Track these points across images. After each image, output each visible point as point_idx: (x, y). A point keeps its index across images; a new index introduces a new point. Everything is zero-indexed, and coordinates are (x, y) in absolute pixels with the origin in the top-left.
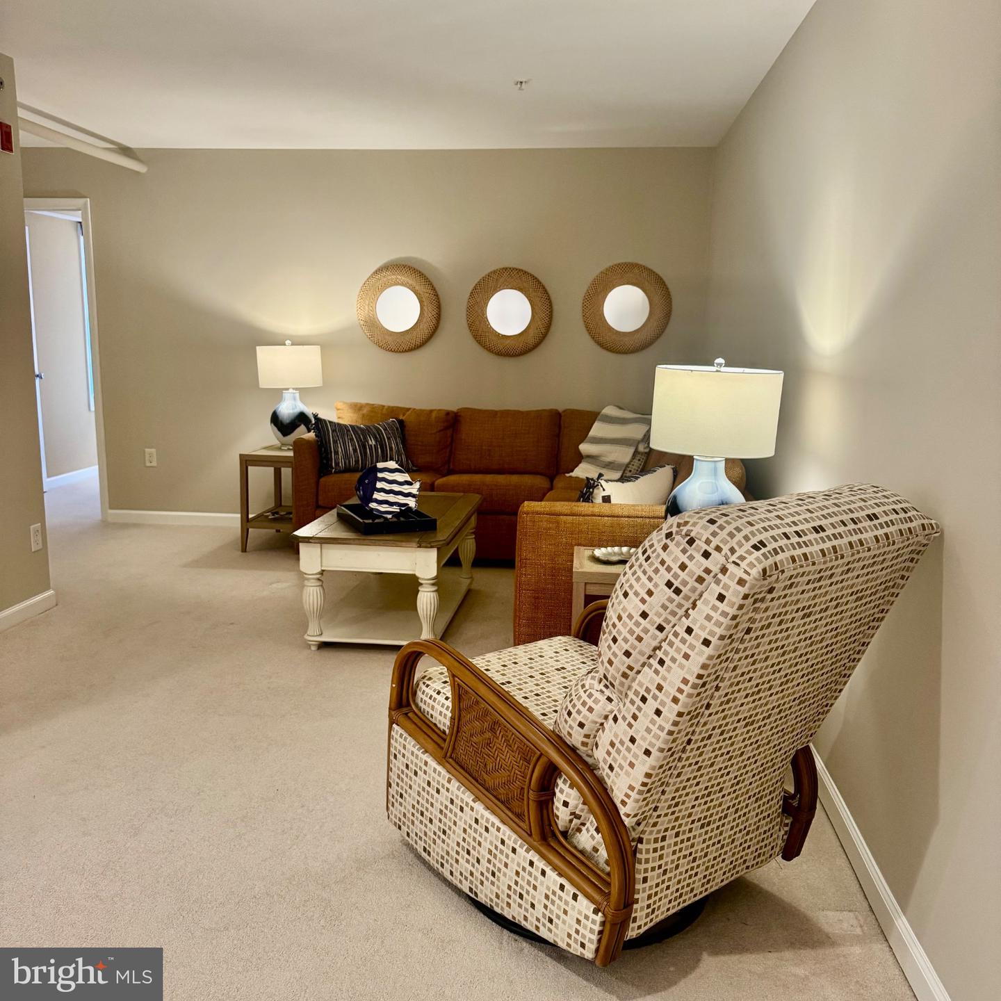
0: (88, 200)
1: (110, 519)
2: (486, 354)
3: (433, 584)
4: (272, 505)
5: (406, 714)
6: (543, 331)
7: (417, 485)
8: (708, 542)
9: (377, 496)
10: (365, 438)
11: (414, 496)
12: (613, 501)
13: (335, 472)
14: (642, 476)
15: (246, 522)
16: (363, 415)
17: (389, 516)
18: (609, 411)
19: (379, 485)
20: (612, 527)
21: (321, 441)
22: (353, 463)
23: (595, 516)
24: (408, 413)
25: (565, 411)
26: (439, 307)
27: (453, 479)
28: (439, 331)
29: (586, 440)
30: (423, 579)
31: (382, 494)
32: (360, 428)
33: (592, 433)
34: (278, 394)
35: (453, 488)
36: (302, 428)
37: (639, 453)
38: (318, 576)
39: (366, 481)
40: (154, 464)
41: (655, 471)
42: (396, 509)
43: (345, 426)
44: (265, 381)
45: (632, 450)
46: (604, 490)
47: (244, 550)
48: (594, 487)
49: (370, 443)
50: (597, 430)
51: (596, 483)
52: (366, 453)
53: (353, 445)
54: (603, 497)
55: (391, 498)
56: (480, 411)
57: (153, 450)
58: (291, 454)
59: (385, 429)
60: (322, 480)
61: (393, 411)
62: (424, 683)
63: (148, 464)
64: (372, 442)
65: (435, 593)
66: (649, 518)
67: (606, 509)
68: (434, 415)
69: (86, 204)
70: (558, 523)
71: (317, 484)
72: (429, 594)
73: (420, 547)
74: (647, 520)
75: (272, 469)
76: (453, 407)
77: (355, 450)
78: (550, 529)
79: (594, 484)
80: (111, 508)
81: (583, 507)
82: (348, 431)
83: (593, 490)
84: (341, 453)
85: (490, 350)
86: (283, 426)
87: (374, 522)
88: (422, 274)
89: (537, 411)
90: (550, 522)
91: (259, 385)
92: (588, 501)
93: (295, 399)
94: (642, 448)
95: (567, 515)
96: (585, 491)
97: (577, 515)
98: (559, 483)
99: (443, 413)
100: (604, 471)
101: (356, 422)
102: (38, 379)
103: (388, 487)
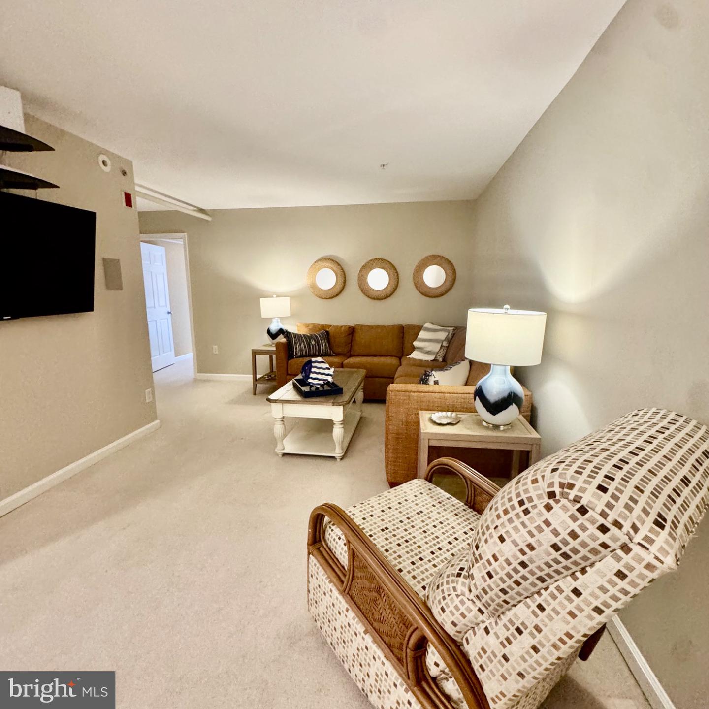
0: (186, 234)
1: (198, 378)
2: (366, 298)
3: (341, 424)
4: (268, 371)
5: (318, 549)
6: (395, 287)
7: (332, 370)
8: (604, 515)
9: (312, 375)
10: (310, 340)
11: (331, 375)
12: (441, 383)
13: (296, 358)
14: (453, 366)
15: (255, 380)
16: (309, 329)
17: (318, 386)
18: (427, 325)
19: (313, 370)
21: (289, 343)
23: (430, 393)
24: (330, 328)
25: (406, 325)
26: (345, 278)
27: (351, 360)
28: (345, 289)
29: (416, 340)
30: (336, 421)
31: (315, 374)
32: (307, 336)
33: (419, 336)
34: (270, 320)
35: (352, 366)
36: (281, 336)
37: (443, 346)
38: (281, 419)
39: (307, 368)
40: (217, 353)
41: (460, 363)
42: (322, 382)
43: (301, 335)
44: (264, 314)
45: (440, 345)
46: (435, 377)
47: (255, 394)
48: (429, 376)
50: (422, 334)
52: (310, 348)
53: (304, 344)
54: (434, 381)
55: (319, 376)
56: (366, 326)
57: (216, 346)
58: (274, 349)
59: (320, 336)
60: (289, 362)
61: (323, 327)
62: (330, 527)
63: (214, 353)
64: (313, 343)
65: (341, 429)
67: (436, 388)
68: (343, 328)
69: (185, 236)
70: (409, 396)
71: (287, 363)
72: (338, 429)
73: (334, 405)
75: (269, 356)
76: (352, 324)
77: (305, 347)
78: (405, 400)
79: (429, 374)
80: (198, 372)
81: (423, 387)
82: (302, 337)
84: (299, 348)
85: (369, 297)
86: (273, 336)
87: (310, 390)
88: (337, 263)
89: (392, 326)
90: (405, 396)
91: (261, 316)
92: (426, 384)
93: (278, 322)
94: (445, 344)
95: (414, 392)
96: (423, 378)
97: (420, 392)
98: (404, 362)
99: (347, 327)
100: (426, 355)
101: (306, 332)
102: (170, 314)
103: (317, 371)
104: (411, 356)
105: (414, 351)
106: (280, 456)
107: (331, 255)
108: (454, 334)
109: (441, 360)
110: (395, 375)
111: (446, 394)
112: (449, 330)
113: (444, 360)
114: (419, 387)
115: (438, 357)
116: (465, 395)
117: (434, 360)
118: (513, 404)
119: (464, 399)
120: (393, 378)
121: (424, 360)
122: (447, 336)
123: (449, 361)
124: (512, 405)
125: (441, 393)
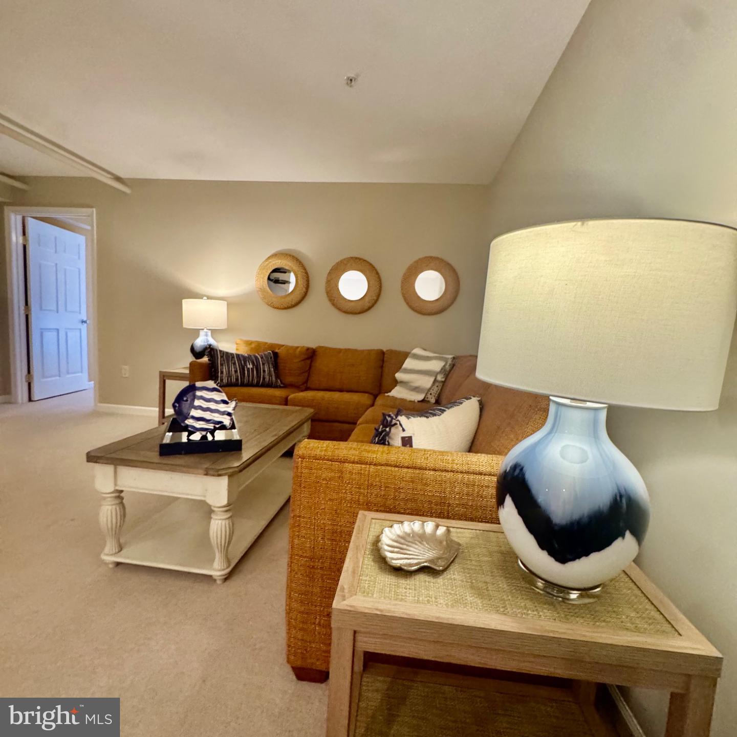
0: (94, 209)
1: (98, 409)
2: (336, 311)
3: (226, 511)
6: (375, 298)
7: (233, 404)
10: (245, 363)
12: (416, 444)
14: (448, 408)
16: (250, 348)
18: (417, 351)
20: (413, 482)
21: (212, 364)
22: (234, 380)
23: (391, 466)
24: (282, 348)
25: (387, 351)
26: (308, 281)
28: (307, 297)
29: (401, 370)
30: (215, 507)
32: (243, 356)
33: (405, 366)
36: (206, 355)
37: (438, 381)
38: (115, 495)
40: (127, 375)
41: (461, 403)
43: (232, 354)
44: (187, 323)
45: (432, 379)
46: (404, 430)
48: (391, 425)
49: (248, 366)
50: (409, 363)
51: (394, 422)
52: (244, 373)
53: (235, 368)
54: (403, 438)
56: (330, 349)
57: (127, 367)
58: (187, 371)
59: (262, 358)
61: (272, 346)
63: (124, 376)
64: (250, 366)
65: (227, 522)
66: (462, 472)
67: (405, 455)
68: (299, 350)
69: (93, 212)
70: (341, 472)
72: (220, 522)
74: (460, 476)
76: (313, 345)
77: (236, 371)
78: (331, 479)
79: (391, 421)
80: (101, 402)
81: (377, 452)
82: (233, 357)
83: (390, 429)
84: (226, 372)
85: (340, 309)
86: (196, 355)
87: (188, 439)
88: (297, 260)
89: (368, 350)
90: (332, 471)
91: (182, 326)
92: (384, 444)
93: (207, 335)
94: (440, 378)
95: (353, 462)
96: (380, 430)
97: (366, 464)
98: (379, 401)
99: (305, 348)
100: (412, 393)
101: (244, 352)
102: (85, 325)
103: (205, 405)
104: (390, 394)
105: (396, 386)
106: (111, 566)
107: (290, 250)
108: (454, 365)
109: (433, 400)
110: (358, 420)
111: (427, 472)
112: (446, 358)
113: (438, 402)
114: (365, 450)
115: (429, 396)
116: (472, 477)
117: (423, 401)
118: (628, 534)
119: (467, 485)
120: (355, 424)
121: (408, 399)
122: (444, 366)
123: (444, 401)
124: (623, 536)
125: (415, 468)
